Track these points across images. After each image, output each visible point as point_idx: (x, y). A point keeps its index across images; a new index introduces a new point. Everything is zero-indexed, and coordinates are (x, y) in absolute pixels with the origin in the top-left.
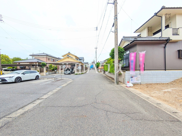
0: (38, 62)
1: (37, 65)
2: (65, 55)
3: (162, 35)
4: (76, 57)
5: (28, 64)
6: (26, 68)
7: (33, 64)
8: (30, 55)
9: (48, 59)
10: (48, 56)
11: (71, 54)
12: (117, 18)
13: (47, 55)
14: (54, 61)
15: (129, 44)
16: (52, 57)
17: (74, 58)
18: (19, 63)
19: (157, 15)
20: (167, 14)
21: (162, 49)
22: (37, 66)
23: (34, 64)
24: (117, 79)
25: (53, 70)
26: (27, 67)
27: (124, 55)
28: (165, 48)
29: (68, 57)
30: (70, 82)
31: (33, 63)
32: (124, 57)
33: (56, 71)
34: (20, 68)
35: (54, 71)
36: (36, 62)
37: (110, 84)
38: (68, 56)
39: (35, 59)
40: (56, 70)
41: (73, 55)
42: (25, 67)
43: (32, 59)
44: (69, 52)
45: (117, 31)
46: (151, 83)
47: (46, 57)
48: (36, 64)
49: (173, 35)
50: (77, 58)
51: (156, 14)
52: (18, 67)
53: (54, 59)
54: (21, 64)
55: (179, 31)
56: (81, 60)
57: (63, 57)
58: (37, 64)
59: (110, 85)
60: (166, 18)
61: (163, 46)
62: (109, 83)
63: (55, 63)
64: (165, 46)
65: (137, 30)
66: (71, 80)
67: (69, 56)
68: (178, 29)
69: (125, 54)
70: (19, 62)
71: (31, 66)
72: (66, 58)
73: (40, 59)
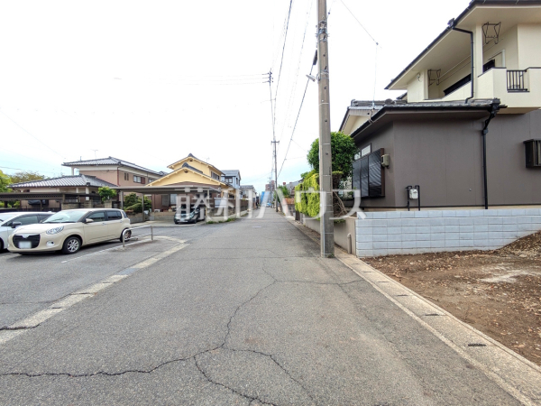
0: (89, 185)
1: (87, 196)
2: (176, 165)
3: (473, 92)
4: (212, 168)
5: (58, 191)
6: (50, 206)
7: (72, 192)
8: (65, 165)
9: (122, 178)
10: (123, 166)
11: (197, 161)
12: (324, 31)
13: (120, 164)
14: (143, 181)
15: (367, 123)
16: (136, 169)
17: (207, 172)
18: (28, 189)
19: (459, 26)
20: (488, 24)
21: (476, 139)
22: (87, 198)
23: (77, 192)
24: (329, 239)
25: (139, 210)
26: (53, 202)
27: (353, 159)
28: (483, 133)
29: (186, 168)
30: (175, 249)
31: (74, 187)
32: (354, 165)
33: (149, 214)
34: (29, 207)
35: (140, 214)
36: (81, 187)
37: (305, 255)
38: (186, 165)
39: (80, 175)
40: (146, 212)
41: (203, 163)
42: (47, 201)
43: (69, 177)
44: (191, 155)
45: (327, 76)
46: (440, 250)
47: (115, 168)
48: (82, 192)
49: (510, 90)
50: (216, 173)
51: (454, 24)
52: (25, 203)
53: (146, 175)
54: (32, 191)
55: (528, 79)
56: (231, 177)
57: (171, 168)
58: (87, 192)
59: (304, 259)
60: (485, 36)
61: (478, 126)
62: (303, 252)
63: (146, 186)
64: (485, 128)
65: (393, 81)
66: (182, 241)
67: (189, 167)
68: (526, 71)
69: (357, 157)
70: (28, 185)
71: (64, 198)
72: (179, 173)
73: (98, 176)
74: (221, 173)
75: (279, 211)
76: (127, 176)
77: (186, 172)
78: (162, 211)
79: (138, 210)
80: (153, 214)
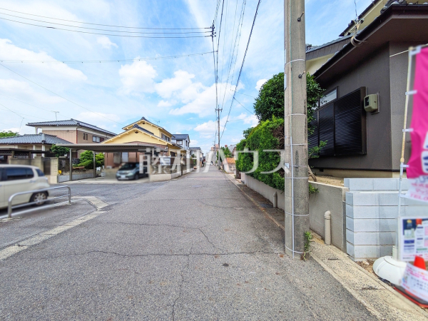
0: (45, 143)
1: (43, 152)
2: (131, 126)
4: (162, 131)
8: (30, 125)
9: (81, 137)
10: (81, 127)
11: (149, 123)
13: (79, 125)
16: (95, 130)
17: (158, 133)
22: (43, 155)
23: (34, 149)
29: (137, 129)
31: (31, 145)
33: (101, 171)
35: (91, 171)
36: (38, 145)
38: (136, 126)
39: (41, 134)
40: (99, 169)
41: (154, 126)
43: (33, 135)
44: (143, 118)
47: (75, 129)
48: (38, 149)
50: (166, 135)
53: (105, 136)
56: (181, 140)
57: (125, 129)
58: (43, 149)
67: (139, 128)
72: (130, 133)
73: (59, 135)
74: (171, 135)
75: (221, 169)
76: (85, 136)
77: (137, 132)
78: (113, 167)
79: (90, 166)
80: (105, 171)
